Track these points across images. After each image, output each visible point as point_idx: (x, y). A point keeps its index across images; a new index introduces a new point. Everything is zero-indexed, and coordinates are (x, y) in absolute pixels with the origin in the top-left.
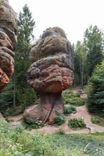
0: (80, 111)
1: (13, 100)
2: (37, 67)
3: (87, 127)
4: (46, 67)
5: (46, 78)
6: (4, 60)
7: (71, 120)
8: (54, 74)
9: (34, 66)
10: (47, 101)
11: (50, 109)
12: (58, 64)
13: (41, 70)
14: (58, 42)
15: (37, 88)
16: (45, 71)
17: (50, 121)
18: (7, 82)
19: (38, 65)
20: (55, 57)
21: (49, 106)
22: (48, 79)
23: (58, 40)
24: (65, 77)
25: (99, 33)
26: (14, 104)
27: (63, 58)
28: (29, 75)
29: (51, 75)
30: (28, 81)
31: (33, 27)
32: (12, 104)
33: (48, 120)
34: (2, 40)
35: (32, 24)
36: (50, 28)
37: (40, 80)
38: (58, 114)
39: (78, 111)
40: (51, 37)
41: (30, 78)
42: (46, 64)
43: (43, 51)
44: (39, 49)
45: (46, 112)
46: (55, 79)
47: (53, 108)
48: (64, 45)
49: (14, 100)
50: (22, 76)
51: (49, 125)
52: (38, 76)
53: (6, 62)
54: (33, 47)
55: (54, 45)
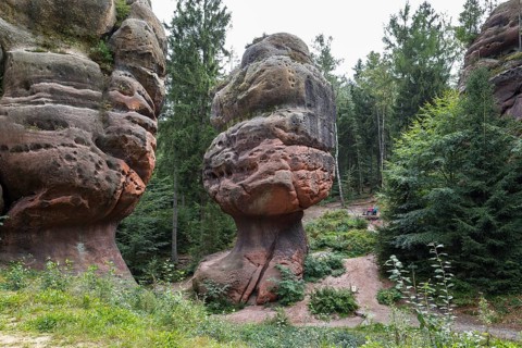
0: (356, 269)
1: (171, 237)
2: (228, 146)
3: (359, 312)
4: (249, 146)
5: (249, 175)
6: (130, 143)
7: (318, 294)
8: (271, 164)
9: (220, 143)
10: (256, 238)
11: (262, 262)
12: (281, 138)
13: (237, 154)
14: (279, 77)
15: (226, 203)
16: (245, 156)
17: (261, 293)
18: (138, 192)
19: (230, 141)
20: (273, 119)
21: (259, 252)
22: (253, 180)
23: (281, 72)
24: (303, 172)
25: (435, 23)
26: (175, 248)
27: (295, 120)
28: (206, 168)
29: (262, 167)
30: (206, 184)
31: (226, 28)
32: (169, 247)
33: (255, 291)
34: (127, 97)
35: (224, 19)
36: (265, 36)
37: (235, 181)
38: (283, 276)
39: (349, 269)
40: (262, 64)
41: (209, 174)
42: (248, 136)
43: (242, 102)
44: (232, 96)
45: (251, 269)
46: (271, 178)
47: (269, 258)
48: (298, 84)
49: (175, 238)
50: (192, 169)
51: (259, 304)
52: (228, 170)
53: (136, 146)
54: (219, 89)
55: (269, 87)
